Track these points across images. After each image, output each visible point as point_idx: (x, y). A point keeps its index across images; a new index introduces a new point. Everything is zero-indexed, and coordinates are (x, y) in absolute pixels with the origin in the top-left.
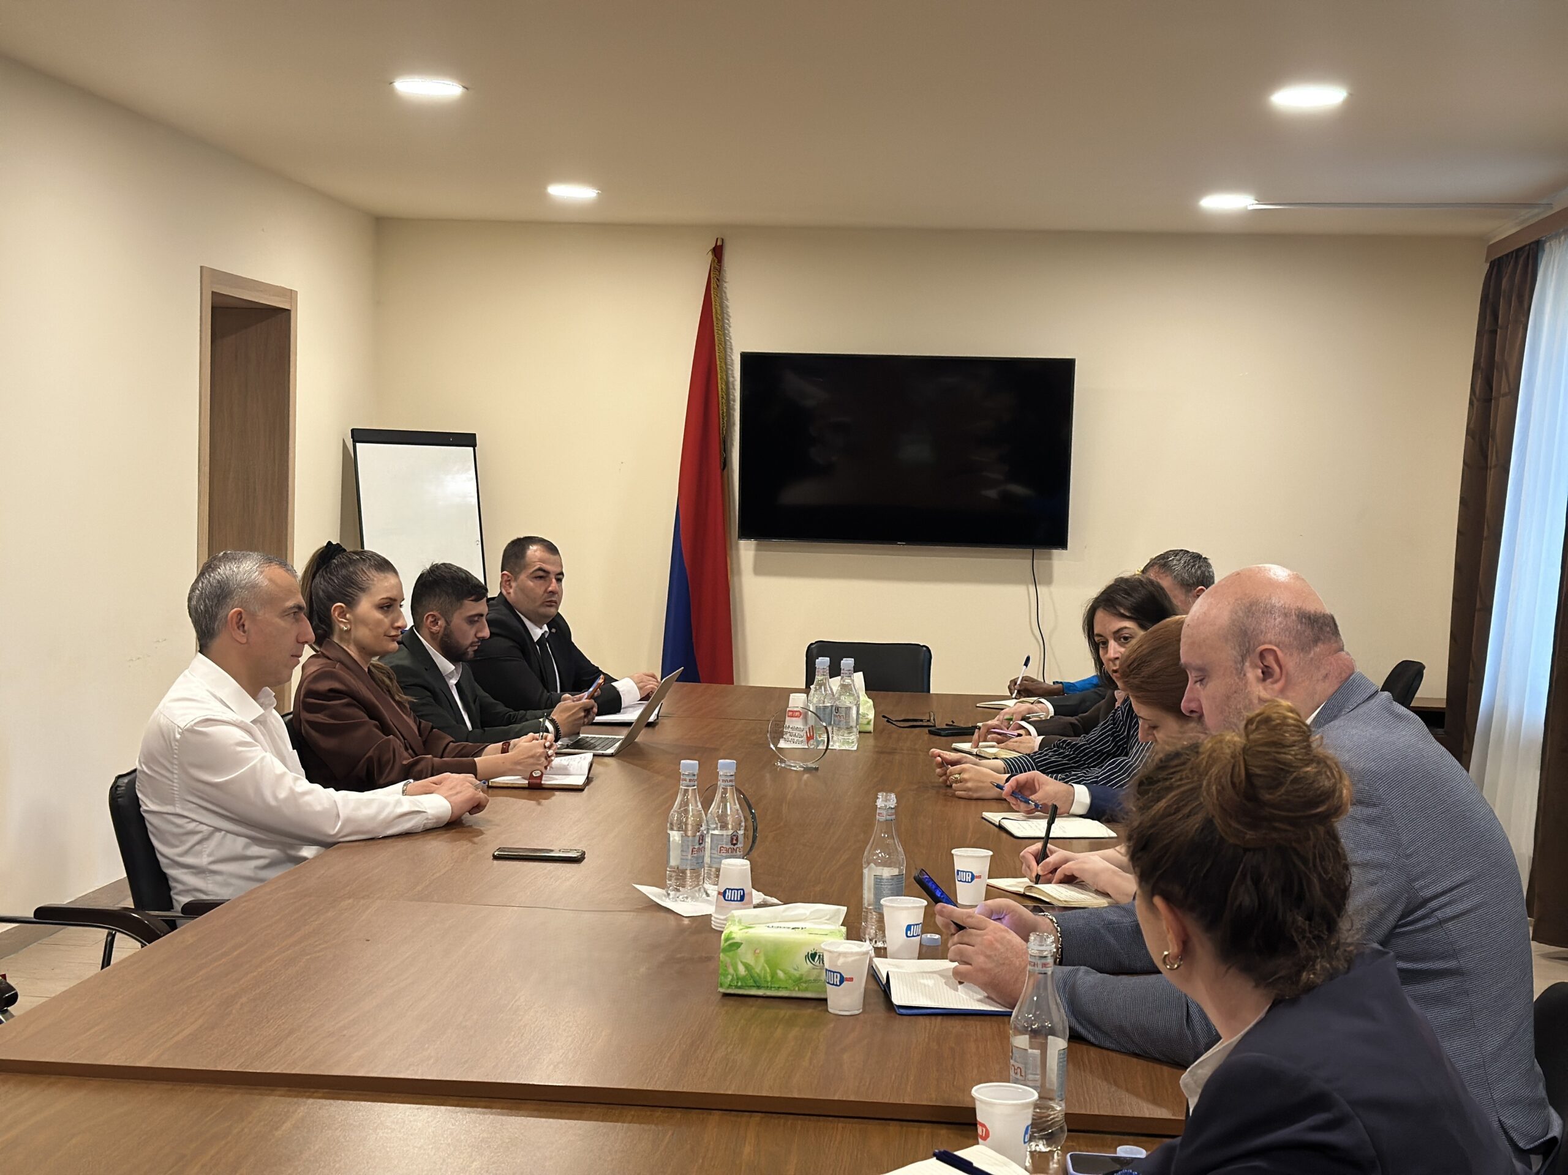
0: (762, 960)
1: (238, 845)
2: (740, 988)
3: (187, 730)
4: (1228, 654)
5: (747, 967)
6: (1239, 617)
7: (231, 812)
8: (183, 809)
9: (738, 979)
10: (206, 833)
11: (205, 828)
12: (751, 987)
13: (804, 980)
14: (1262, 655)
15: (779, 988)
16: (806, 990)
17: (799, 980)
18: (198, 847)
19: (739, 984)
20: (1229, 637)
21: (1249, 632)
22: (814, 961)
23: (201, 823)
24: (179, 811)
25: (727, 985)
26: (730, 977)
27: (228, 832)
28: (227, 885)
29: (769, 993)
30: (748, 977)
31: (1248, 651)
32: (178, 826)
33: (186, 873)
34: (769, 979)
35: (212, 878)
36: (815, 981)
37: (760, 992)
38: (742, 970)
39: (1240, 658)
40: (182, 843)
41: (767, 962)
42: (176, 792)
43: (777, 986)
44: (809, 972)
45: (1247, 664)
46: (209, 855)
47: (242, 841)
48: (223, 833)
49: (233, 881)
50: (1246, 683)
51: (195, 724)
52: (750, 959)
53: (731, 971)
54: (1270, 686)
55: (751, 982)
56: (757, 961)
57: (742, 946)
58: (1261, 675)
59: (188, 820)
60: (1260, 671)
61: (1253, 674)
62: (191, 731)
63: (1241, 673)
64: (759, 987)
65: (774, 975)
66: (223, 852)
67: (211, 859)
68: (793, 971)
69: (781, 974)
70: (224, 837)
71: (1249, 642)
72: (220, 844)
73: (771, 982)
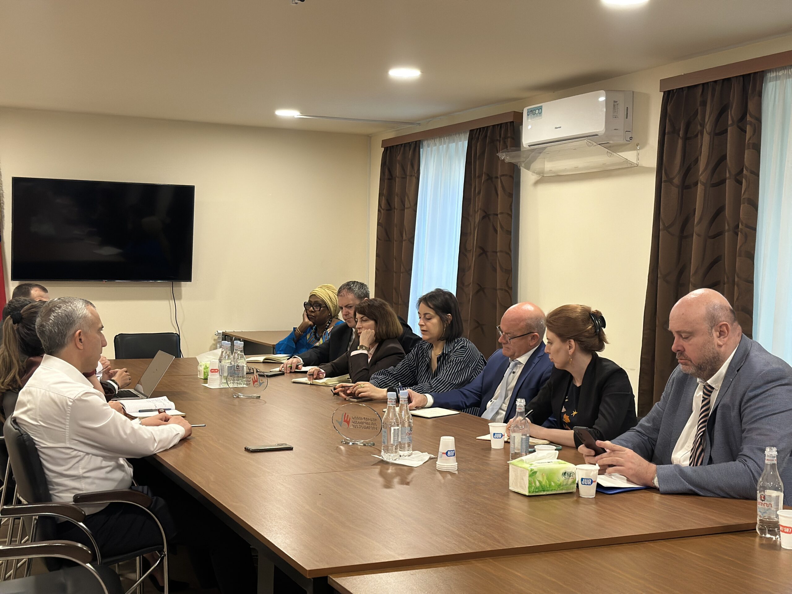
0: (545, 478)
1: (98, 461)
2: (537, 492)
3: (77, 400)
4: (705, 326)
5: (540, 482)
6: (710, 310)
7: (100, 444)
8: (70, 444)
9: (536, 488)
10: (82, 456)
11: (82, 453)
12: (541, 491)
13: (562, 485)
14: (721, 327)
15: (552, 490)
16: (562, 490)
17: (560, 485)
18: (77, 465)
19: (537, 490)
20: (707, 319)
21: (715, 317)
22: (565, 475)
23: (80, 451)
24: (68, 446)
25: (532, 492)
26: (533, 488)
27: (93, 455)
28: (93, 483)
29: (548, 493)
30: (540, 487)
31: (714, 325)
32: (67, 454)
33: (67, 480)
34: (548, 486)
35: (83, 481)
36: (566, 484)
37: (544, 493)
38: (538, 484)
39: (710, 328)
40: (67, 463)
41: (548, 479)
42: (67, 435)
43: (551, 489)
44: (563, 482)
45: (713, 330)
46: (83, 468)
47: (100, 459)
48: (91, 455)
49: (97, 481)
50: (713, 339)
51: (82, 395)
52: (540, 479)
53: (533, 484)
54: (723, 339)
55: (541, 489)
56: (543, 480)
57: (537, 473)
58: (718, 335)
59: (73, 450)
60: (718, 333)
61: (715, 334)
62: (80, 400)
63: (711, 334)
64: (544, 491)
65: (550, 485)
66: (91, 466)
67: (85, 470)
68: (558, 482)
69: (553, 484)
70: (91, 458)
71: (715, 321)
72: (89, 462)
73: (549, 488)
